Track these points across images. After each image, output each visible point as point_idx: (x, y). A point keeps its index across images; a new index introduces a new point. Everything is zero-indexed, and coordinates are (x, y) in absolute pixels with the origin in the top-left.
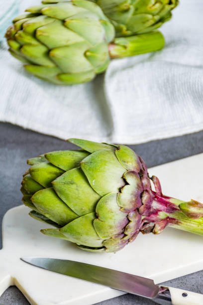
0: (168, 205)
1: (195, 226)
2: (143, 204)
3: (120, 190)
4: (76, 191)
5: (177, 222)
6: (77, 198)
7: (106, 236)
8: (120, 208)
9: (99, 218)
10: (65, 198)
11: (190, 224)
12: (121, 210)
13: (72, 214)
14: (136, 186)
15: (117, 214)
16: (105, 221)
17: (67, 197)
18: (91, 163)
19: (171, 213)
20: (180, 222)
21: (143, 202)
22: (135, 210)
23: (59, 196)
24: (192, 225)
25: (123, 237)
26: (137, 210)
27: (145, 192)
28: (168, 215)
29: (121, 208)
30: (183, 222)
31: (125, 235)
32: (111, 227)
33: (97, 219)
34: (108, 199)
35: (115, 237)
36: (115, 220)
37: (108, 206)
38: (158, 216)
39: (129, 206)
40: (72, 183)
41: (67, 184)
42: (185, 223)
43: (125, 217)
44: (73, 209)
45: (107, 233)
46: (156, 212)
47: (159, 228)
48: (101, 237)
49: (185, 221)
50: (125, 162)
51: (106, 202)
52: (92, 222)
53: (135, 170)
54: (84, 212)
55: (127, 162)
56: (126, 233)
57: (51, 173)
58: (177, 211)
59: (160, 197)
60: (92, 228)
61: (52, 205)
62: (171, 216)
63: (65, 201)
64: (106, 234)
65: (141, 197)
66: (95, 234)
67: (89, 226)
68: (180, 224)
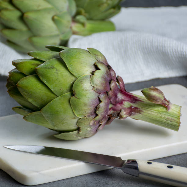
0: (131, 96)
1: (154, 114)
2: (111, 90)
3: (93, 73)
4: (56, 74)
5: (140, 110)
6: (57, 80)
7: (81, 114)
8: (92, 87)
9: (76, 96)
10: (46, 80)
11: (151, 113)
12: (94, 89)
13: (52, 95)
14: (106, 72)
15: (90, 93)
16: (80, 99)
17: (48, 80)
18: (68, 52)
19: (134, 103)
20: (142, 111)
21: (112, 87)
22: (105, 93)
23: (41, 79)
24: (152, 113)
25: (95, 117)
26: (106, 93)
27: (112, 80)
28: (132, 104)
29: (94, 87)
30: (145, 111)
31: (97, 115)
32: (85, 105)
33: (74, 97)
34: (83, 79)
35: (88, 116)
36: (89, 97)
37: (82, 84)
38: (123, 106)
39: (100, 87)
40: (52, 68)
41: (48, 68)
42: (147, 112)
43: (96, 97)
44: (53, 90)
45: (82, 110)
46: (121, 102)
47: (125, 113)
48: (76, 115)
49: (146, 110)
50: (96, 55)
51: (82, 81)
52: (69, 100)
53: (104, 62)
54: (62, 92)
55: (98, 55)
56: (98, 112)
57: (33, 64)
58: (139, 101)
59: (124, 91)
60: (69, 106)
61: (35, 88)
62: (134, 105)
63: (47, 84)
64: (81, 112)
65: (110, 82)
66: (71, 112)
67: (66, 105)
68: (142, 112)
